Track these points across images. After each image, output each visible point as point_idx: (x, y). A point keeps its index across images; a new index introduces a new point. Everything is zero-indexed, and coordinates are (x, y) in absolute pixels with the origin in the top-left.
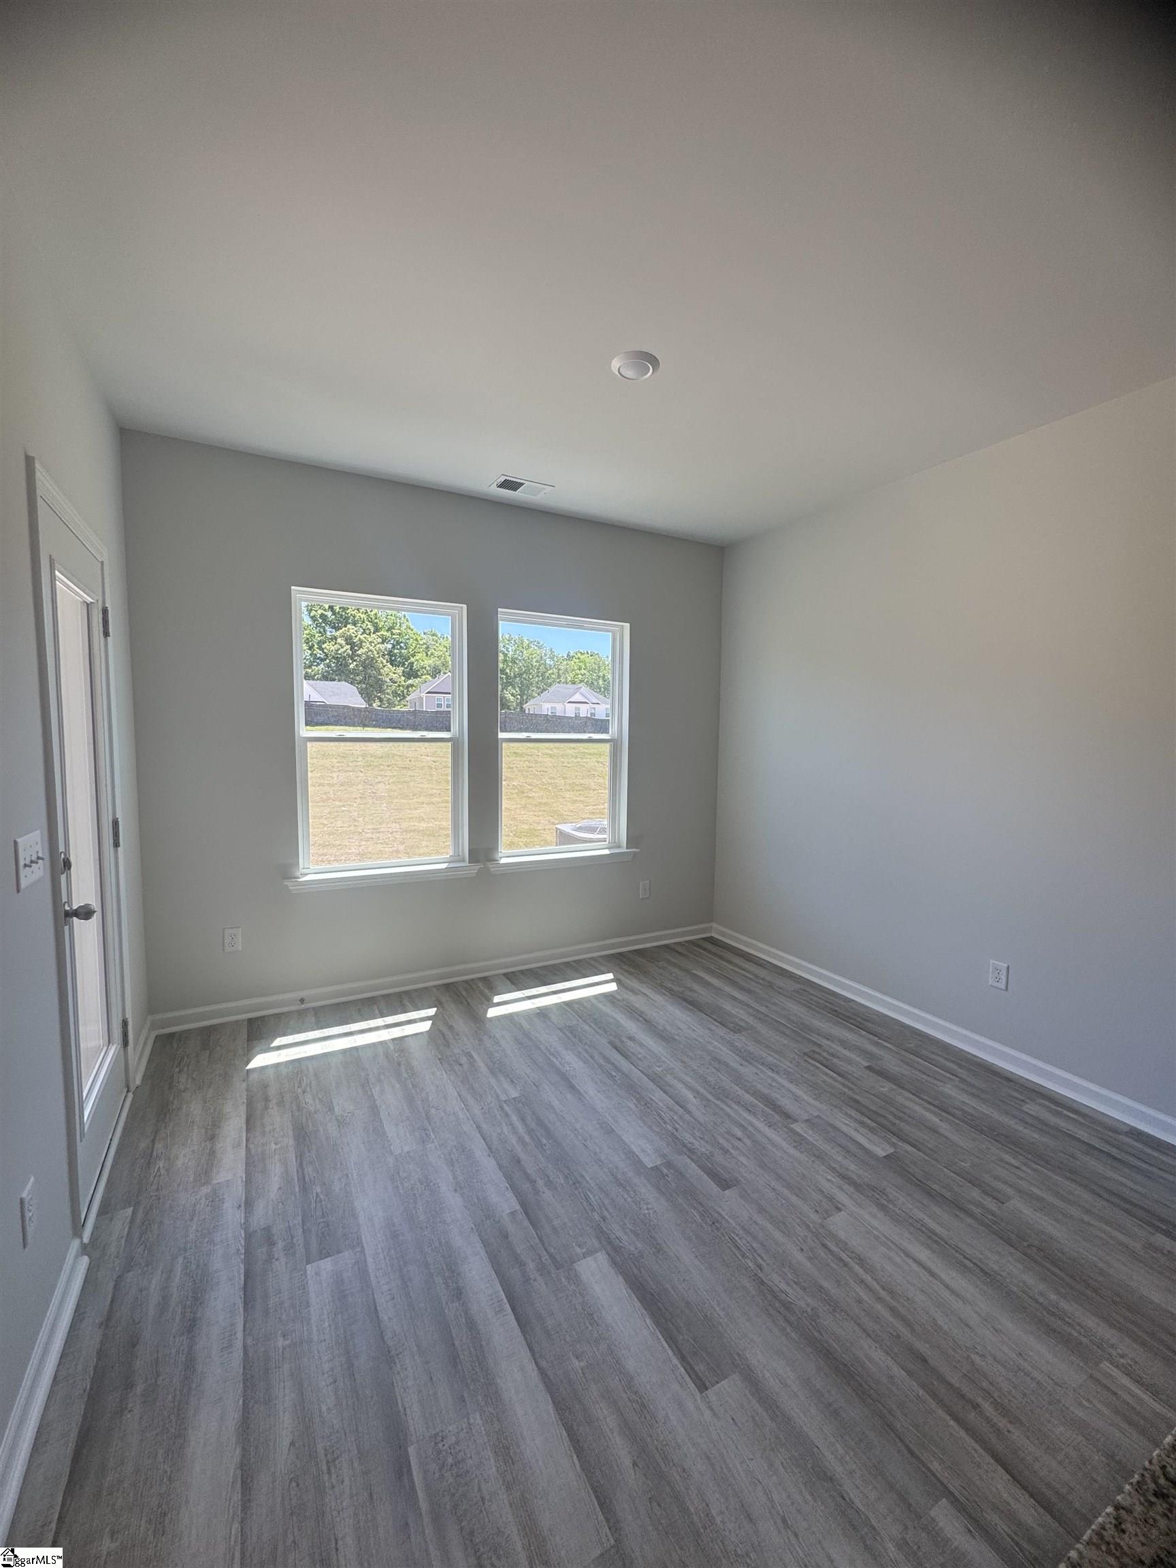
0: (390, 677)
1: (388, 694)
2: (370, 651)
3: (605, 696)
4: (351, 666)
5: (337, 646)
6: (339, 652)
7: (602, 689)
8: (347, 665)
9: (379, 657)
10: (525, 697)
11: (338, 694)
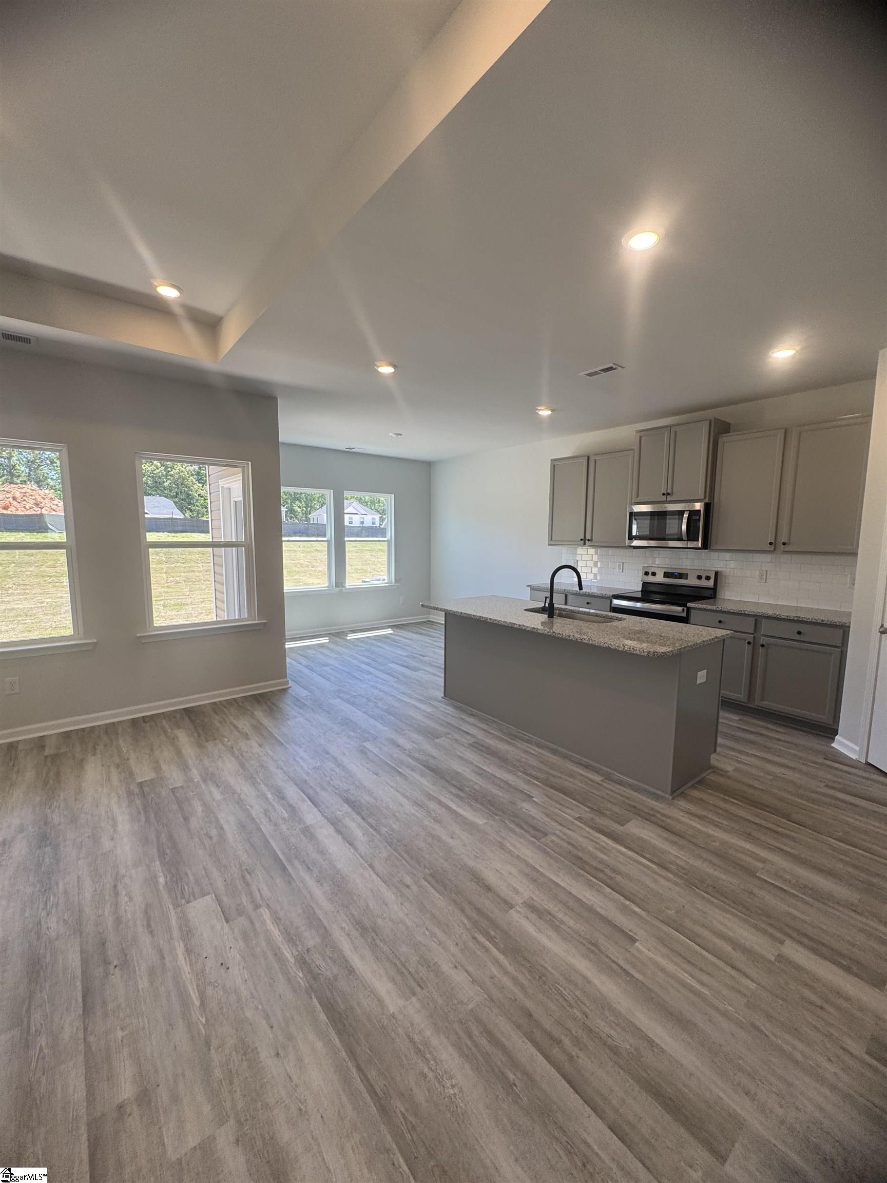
0: (198, 493)
1: (197, 506)
2: (182, 471)
3: (371, 509)
4: (166, 484)
5: (153, 468)
6: (155, 472)
7: (369, 503)
8: (161, 483)
9: (189, 477)
10: (309, 509)
11: (158, 507)
